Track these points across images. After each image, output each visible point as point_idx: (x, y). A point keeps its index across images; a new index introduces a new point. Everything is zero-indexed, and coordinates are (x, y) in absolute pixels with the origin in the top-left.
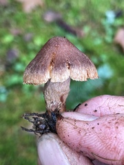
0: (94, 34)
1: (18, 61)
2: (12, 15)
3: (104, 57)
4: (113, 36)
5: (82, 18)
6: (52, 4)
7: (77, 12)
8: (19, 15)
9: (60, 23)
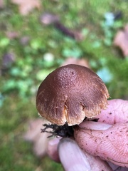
0: (93, 36)
1: (14, 65)
2: (8, 17)
3: (103, 61)
4: (113, 39)
5: (80, 20)
6: (49, 6)
7: (75, 15)
8: (15, 17)
9: (58, 26)
